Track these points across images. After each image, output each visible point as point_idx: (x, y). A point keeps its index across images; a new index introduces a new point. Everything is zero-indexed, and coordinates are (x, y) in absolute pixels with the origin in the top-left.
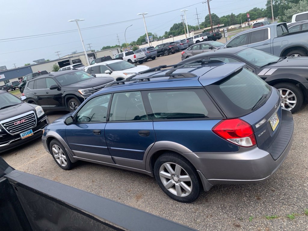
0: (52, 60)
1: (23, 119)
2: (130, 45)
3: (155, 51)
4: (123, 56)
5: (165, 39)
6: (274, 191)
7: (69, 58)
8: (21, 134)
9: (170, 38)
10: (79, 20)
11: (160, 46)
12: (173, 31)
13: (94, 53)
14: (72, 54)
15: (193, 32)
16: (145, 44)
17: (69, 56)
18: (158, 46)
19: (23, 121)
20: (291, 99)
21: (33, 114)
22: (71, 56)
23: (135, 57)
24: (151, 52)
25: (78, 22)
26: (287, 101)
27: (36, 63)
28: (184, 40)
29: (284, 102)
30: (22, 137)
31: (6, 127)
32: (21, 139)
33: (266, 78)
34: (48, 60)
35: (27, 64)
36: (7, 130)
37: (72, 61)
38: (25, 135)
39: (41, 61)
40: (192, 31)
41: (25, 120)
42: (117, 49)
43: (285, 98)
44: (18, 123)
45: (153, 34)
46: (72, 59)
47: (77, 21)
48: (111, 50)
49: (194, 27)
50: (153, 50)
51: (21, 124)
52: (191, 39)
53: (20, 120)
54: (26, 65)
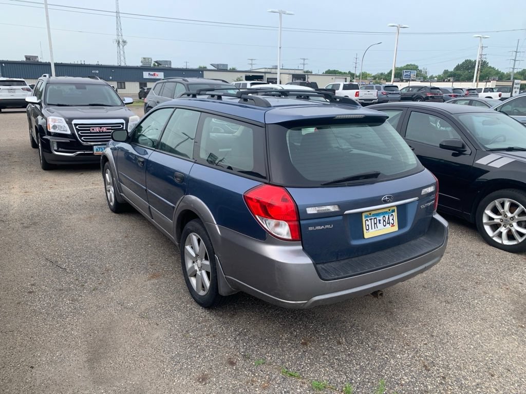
0: (238, 69)
1: (105, 127)
2: (373, 77)
3: (398, 94)
4: (338, 89)
5: (437, 82)
6: (339, 343)
7: (265, 73)
8: (94, 147)
9: (447, 81)
10: (285, 12)
11: (411, 89)
12: (459, 72)
13: (305, 75)
14: (271, 67)
15: (495, 82)
16: (398, 82)
17: (266, 70)
18: (408, 89)
19: (104, 129)
20: (522, 224)
21: (122, 124)
22: (269, 71)
23: (357, 95)
24: (390, 93)
25: (283, 15)
26: (512, 226)
27: (213, 68)
28: (461, 89)
29: (508, 226)
30: (95, 152)
31: (78, 130)
32: (93, 153)
33: (488, 171)
34: (234, 69)
35: (202, 66)
36: (79, 134)
37: (268, 79)
38: (101, 150)
39: (221, 67)
40: (494, 80)
41: (107, 129)
42: (345, 77)
43: (512, 218)
44: (97, 129)
45: (420, 68)
46: (268, 76)
47: (281, 13)
48: (334, 77)
49: (504, 73)
50: (394, 92)
51: (100, 132)
52: (475, 91)
53: (101, 127)
54: (200, 67)
